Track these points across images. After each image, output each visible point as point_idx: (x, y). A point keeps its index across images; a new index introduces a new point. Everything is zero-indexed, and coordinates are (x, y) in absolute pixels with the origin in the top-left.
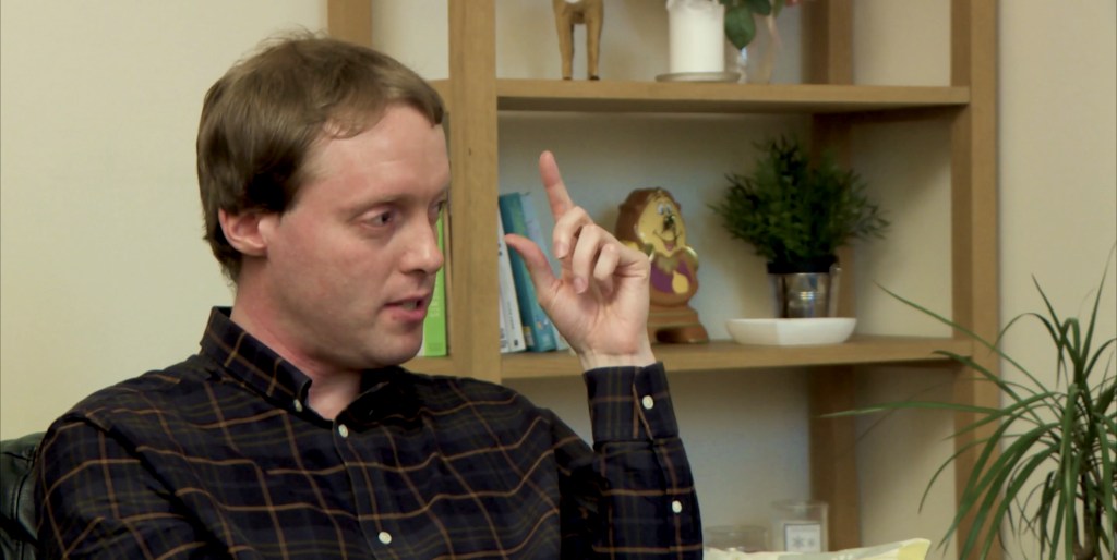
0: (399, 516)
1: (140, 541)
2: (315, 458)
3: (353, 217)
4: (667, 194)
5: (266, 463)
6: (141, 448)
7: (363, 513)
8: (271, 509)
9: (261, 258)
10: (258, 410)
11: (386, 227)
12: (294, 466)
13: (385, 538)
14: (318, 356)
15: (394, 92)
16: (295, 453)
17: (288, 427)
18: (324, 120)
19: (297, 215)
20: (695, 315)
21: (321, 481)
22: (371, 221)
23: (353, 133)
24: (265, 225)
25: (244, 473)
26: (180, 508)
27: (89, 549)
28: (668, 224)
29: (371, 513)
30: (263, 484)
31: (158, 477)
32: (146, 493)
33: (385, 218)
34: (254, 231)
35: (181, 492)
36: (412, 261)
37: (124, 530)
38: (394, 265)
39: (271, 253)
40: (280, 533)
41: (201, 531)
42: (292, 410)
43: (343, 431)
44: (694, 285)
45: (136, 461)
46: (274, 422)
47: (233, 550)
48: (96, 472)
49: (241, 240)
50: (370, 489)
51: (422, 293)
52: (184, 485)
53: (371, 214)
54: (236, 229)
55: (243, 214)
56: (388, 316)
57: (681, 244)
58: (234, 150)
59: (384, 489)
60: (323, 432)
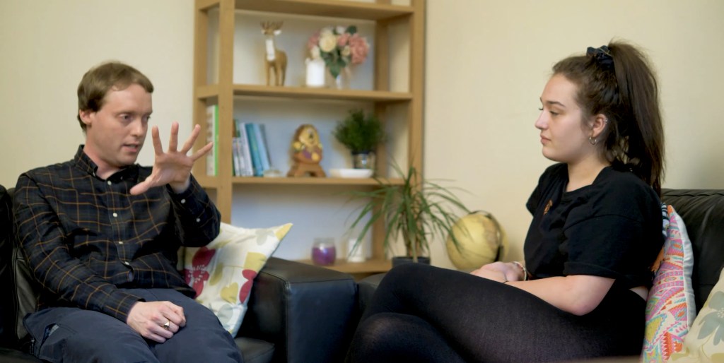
0: (122, 209)
1: (31, 210)
2: (99, 190)
3: (117, 115)
4: (312, 126)
5: (80, 191)
6: (38, 184)
7: (110, 207)
8: (78, 204)
9: (90, 125)
10: (83, 175)
11: (127, 120)
12: (91, 192)
13: (115, 215)
14: (104, 160)
15: (135, 80)
16: (93, 189)
17: (91, 181)
18: (112, 85)
19: (101, 113)
20: (320, 168)
21: (98, 197)
22: (122, 117)
23: (120, 90)
24: (92, 115)
25: (72, 193)
26: (46, 201)
27: (19, 212)
28: (311, 136)
29: (112, 207)
30: (77, 197)
31: (41, 192)
32: (37, 197)
33: (126, 117)
34: (89, 117)
35: (47, 197)
36: (134, 132)
37: (28, 207)
38: (128, 133)
39: (93, 125)
40: (78, 211)
41: (50, 208)
42: (92, 175)
43: (109, 183)
44: (321, 158)
45: (37, 188)
46: (88, 179)
47: (58, 214)
48: (25, 190)
49: (85, 120)
50: (113, 200)
51: (137, 143)
52: (49, 194)
53: (122, 115)
54: (84, 116)
55: (86, 112)
56: (124, 149)
57: (316, 143)
58: (85, 91)
59: (118, 200)
60: (101, 182)
